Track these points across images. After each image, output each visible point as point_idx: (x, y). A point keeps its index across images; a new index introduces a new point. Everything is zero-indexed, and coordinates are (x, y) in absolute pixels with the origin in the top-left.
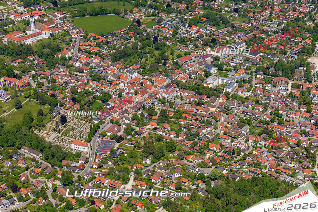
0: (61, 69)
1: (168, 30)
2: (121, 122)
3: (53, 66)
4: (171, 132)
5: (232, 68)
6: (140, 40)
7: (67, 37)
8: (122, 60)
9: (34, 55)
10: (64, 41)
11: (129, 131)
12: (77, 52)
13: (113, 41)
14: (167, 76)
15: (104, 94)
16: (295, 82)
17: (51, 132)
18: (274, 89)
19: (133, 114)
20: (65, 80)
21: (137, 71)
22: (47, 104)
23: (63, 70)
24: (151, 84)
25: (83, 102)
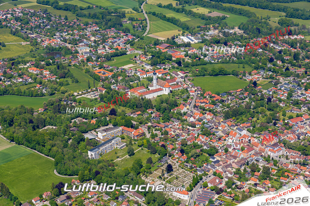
0: (175, 123)
1: (283, 93)
2: (224, 176)
3: (168, 119)
4: (271, 189)
6: (254, 100)
7: (185, 94)
8: (234, 118)
9: (152, 109)
10: (181, 98)
11: (230, 184)
12: (193, 108)
13: (228, 100)
15: (211, 148)
17: (157, 179)
19: (236, 169)
20: (177, 133)
21: (246, 129)
22: (157, 154)
23: (177, 124)
24: (258, 142)
25: (190, 155)
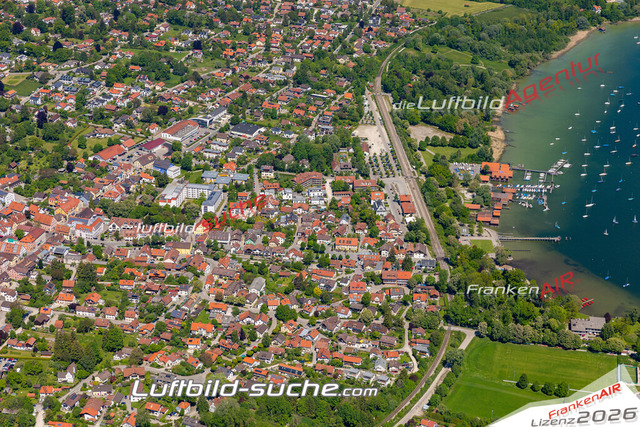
1: (64, 98)
4: (108, 310)
5: (208, 163)
6: (8, 123)
11: (16, 318)
14: (79, 192)
16: (338, 178)
18: (299, 196)
19: (19, 282)
21: (12, 189)
24: (48, 213)
